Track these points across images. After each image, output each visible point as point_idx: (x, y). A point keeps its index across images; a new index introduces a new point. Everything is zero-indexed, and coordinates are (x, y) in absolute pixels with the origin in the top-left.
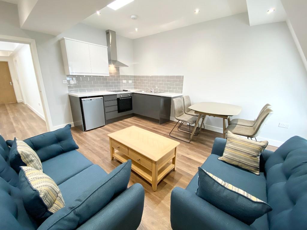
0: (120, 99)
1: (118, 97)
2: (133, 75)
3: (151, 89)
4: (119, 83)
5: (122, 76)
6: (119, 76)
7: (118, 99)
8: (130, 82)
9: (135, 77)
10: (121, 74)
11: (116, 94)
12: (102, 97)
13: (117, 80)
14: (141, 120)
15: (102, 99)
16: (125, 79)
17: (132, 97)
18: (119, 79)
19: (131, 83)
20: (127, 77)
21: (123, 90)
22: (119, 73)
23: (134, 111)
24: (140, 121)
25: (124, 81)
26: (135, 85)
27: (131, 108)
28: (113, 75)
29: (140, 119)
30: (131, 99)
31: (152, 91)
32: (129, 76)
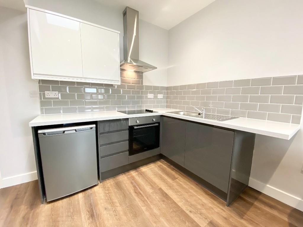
0: (135, 127)
1: (130, 124)
2: (165, 85)
3: (200, 109)
4: (141, 98)
5: (146, 86)
6: (142, 87)
7: (131, 128)
8: (160, 96)
9: (167, 88)
10: (146, 83)
11: (128, 119)
12: (94, 126)
13: (138, 93)
14: (177, 176)
15: (94, 129)
16: (151, 93)
17: (159, 123)
18: (142, 92)
19: (161, 99)
20: (155, 90)
21: (146, 110)
22: (142, 81)
23: (162, 149)
24: (174, 178)
25: (150, 96)
26: (167, 102)
27: (156, 144)
28: (131, 84)
29: (173, 170)
30: (159, 126)
31: (200, 112)
32: (158, 87)
